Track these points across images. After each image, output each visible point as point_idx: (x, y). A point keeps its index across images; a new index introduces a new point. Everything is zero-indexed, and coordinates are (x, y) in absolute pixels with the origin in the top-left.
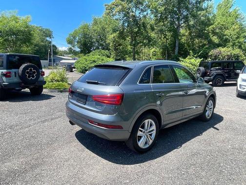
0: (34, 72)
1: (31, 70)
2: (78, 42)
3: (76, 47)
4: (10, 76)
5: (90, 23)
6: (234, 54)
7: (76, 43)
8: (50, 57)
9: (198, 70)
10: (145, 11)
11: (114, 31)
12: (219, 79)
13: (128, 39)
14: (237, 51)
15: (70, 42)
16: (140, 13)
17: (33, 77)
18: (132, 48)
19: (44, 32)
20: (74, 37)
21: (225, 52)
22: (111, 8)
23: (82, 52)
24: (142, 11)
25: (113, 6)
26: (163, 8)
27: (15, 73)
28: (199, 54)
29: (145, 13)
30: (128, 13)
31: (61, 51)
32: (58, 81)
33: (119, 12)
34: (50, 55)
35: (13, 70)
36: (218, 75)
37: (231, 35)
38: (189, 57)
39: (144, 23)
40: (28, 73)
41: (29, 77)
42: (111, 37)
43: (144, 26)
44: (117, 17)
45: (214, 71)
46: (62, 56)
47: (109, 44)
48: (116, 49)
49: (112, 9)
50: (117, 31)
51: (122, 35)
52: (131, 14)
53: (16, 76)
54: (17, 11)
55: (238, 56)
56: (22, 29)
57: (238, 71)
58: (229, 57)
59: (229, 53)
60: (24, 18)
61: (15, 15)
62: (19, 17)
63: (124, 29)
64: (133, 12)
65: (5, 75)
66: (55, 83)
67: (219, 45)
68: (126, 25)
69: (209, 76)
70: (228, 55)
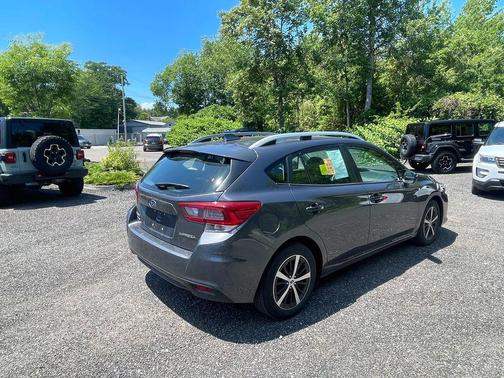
0: (62, 153)
1: (54, 148)
2: (174, 91)
3: (170, 100)
4: (13, 161)
5: (198, 52)
6: (486, 107)
7: (170, 94)
8: (121, 123)
9: (402, 141)
10: (301, 24)
11: (240, 66)
12: (446, 159)
13: (270, 81)
14: (492, 99)
15: (158, 92)
16: (290, 28)
17: (60, 161)
18: (276, 101)
19: (109, 74)
20: (167, 82)
21: (466, 102)
22: (232, 20)
23: (182, 110)
24: (295, 24)
25: (236, 16)
26: (336, 16)
27: (24, 155)
28: (414, 108)
29: (301, 28)
30: (267, 29)
31: (145, 111)
32: (119, 169)
33: (249, 28)
34: (122, 118)
35: (21, 150)
36: (442, 149)
37: (479, 66)
38: (392, 114)
39: (298, 49)
40: (48, 153)
41: (50, 161)
42: (234, 79)
43: (299, 55)
44: (245, 37)
45: (436, 142)
46: (146, 119)
47: (231, 93)
48: (245, 104)
49: (234, 21)
50: (246, 65)
51: (256, 75)
52: (272, 30)
53: (25, 161)
54: (42, 34)
55: (494, 111)
56: (53, 69)
57: (478, 141)
58: (476, 112)
59: (475, 105)
60: (57, 47)
61: (39, 41)
62: (47, 45)
63: (258, 63)
64: (275, 26)
65: (5, 159)
66: (112, 172)
67: (454, 89)
68: (263, 52)
69: (424, 152)
70: (473, 109)
